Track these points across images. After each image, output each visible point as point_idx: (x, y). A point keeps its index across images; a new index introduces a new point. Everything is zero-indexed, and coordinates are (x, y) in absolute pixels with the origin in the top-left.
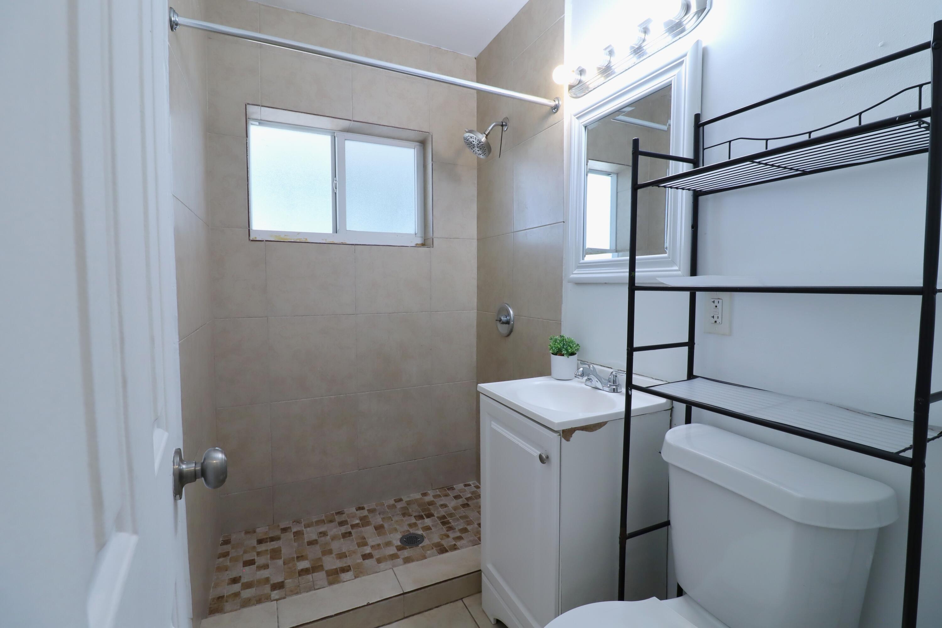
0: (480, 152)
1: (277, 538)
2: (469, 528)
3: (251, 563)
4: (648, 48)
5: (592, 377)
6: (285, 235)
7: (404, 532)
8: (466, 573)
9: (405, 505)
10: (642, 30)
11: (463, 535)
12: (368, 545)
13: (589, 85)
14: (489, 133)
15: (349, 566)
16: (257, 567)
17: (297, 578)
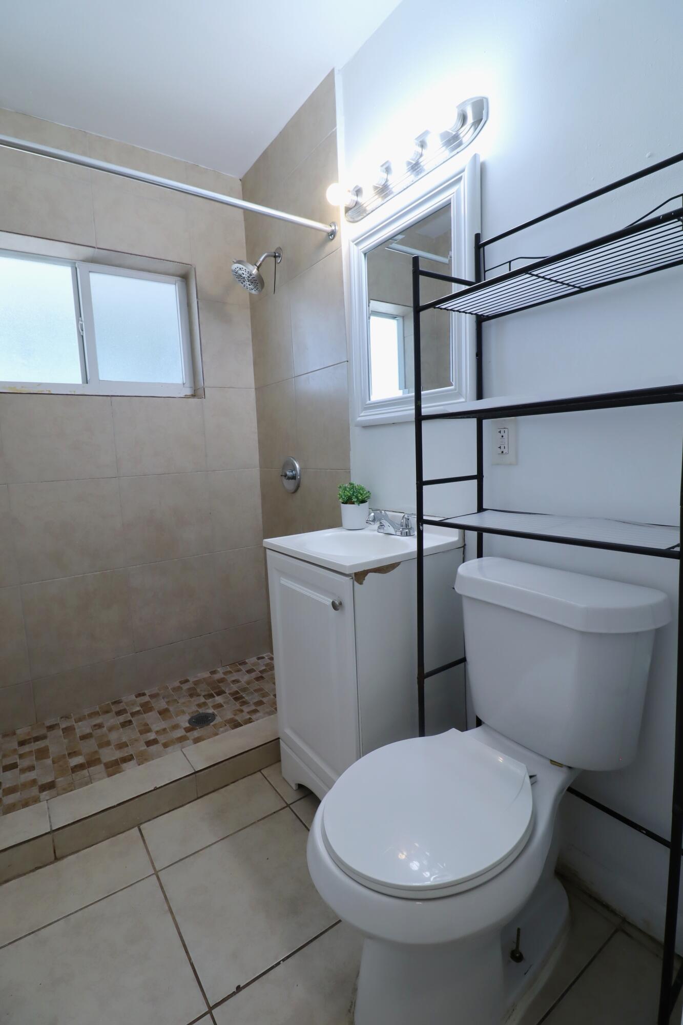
0: (251, 286)
1: (44, 737)
2: (265, 700)
3: (14, 766)
4: (427, 163)
5: (384, 522)
6: (22, 387)
7: (192, 713)
8: (263, 743)
9: (193, 686)
10: (419, 143)
11: (258, 708)
12: (152, 731)
13: (366, 207)
14: (260, 265)
15: (131, 755)
16: (20, 770)
17: (71, 776)
